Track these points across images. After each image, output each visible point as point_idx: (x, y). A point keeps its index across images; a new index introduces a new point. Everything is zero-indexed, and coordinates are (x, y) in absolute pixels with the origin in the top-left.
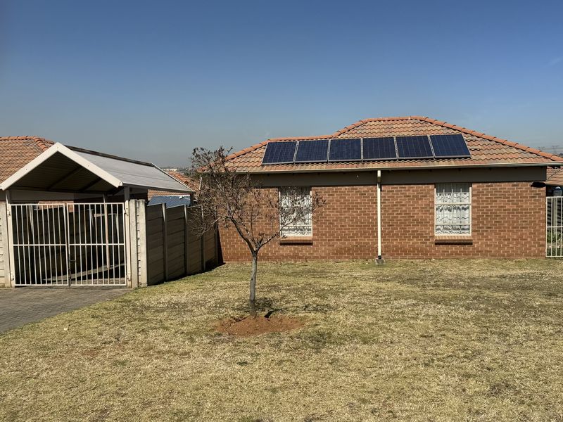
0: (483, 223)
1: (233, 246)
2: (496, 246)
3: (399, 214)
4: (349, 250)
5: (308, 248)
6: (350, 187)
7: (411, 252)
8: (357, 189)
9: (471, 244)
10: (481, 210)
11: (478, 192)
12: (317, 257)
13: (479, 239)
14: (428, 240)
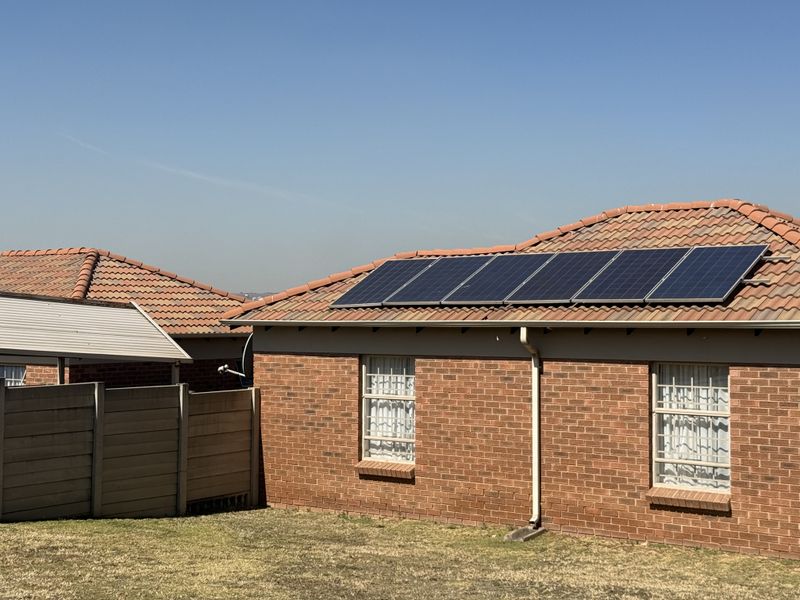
0: (754, 465)
1: (284, 473)
2: (785, 526)
3: (577, 429)
4: (482, 502)
5: (406, 489)
6: (484, 362)
7: (602, 520)
8: (496, 366)
9: (728, 514)
10: (750, 434)
11: (742, 389)
12: (421, 513)
13: (745, 505)
14: (636, 495)
